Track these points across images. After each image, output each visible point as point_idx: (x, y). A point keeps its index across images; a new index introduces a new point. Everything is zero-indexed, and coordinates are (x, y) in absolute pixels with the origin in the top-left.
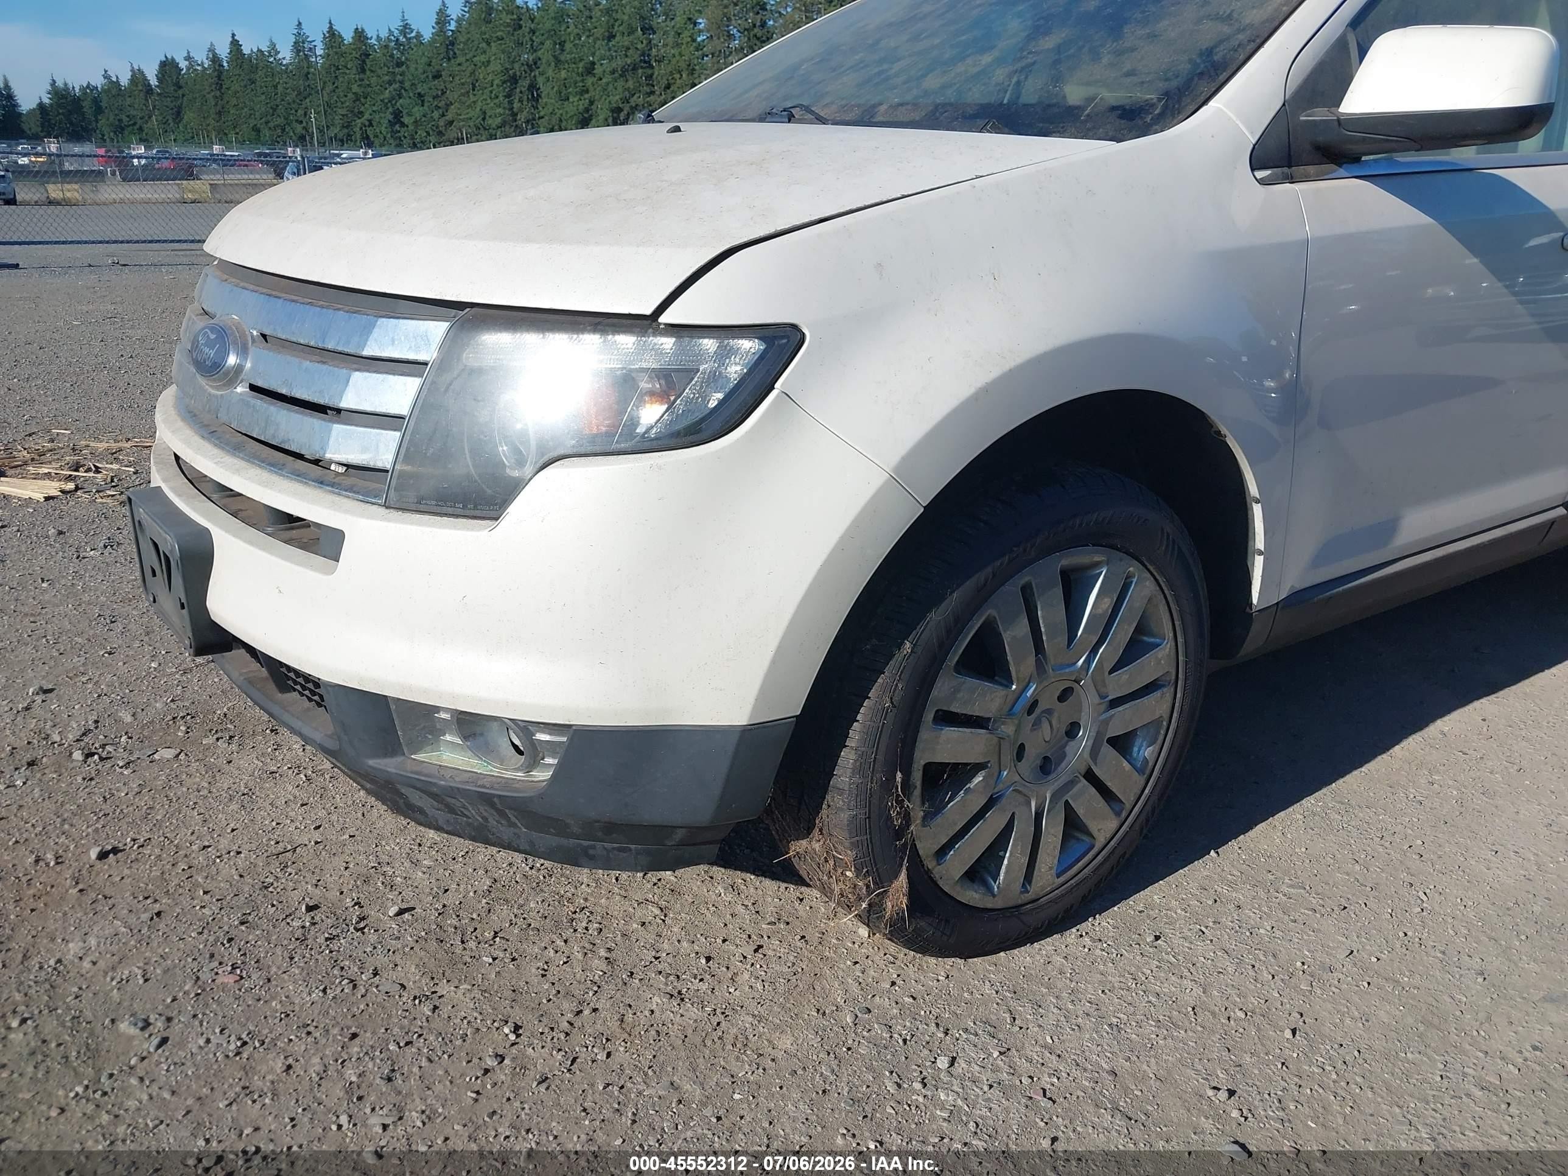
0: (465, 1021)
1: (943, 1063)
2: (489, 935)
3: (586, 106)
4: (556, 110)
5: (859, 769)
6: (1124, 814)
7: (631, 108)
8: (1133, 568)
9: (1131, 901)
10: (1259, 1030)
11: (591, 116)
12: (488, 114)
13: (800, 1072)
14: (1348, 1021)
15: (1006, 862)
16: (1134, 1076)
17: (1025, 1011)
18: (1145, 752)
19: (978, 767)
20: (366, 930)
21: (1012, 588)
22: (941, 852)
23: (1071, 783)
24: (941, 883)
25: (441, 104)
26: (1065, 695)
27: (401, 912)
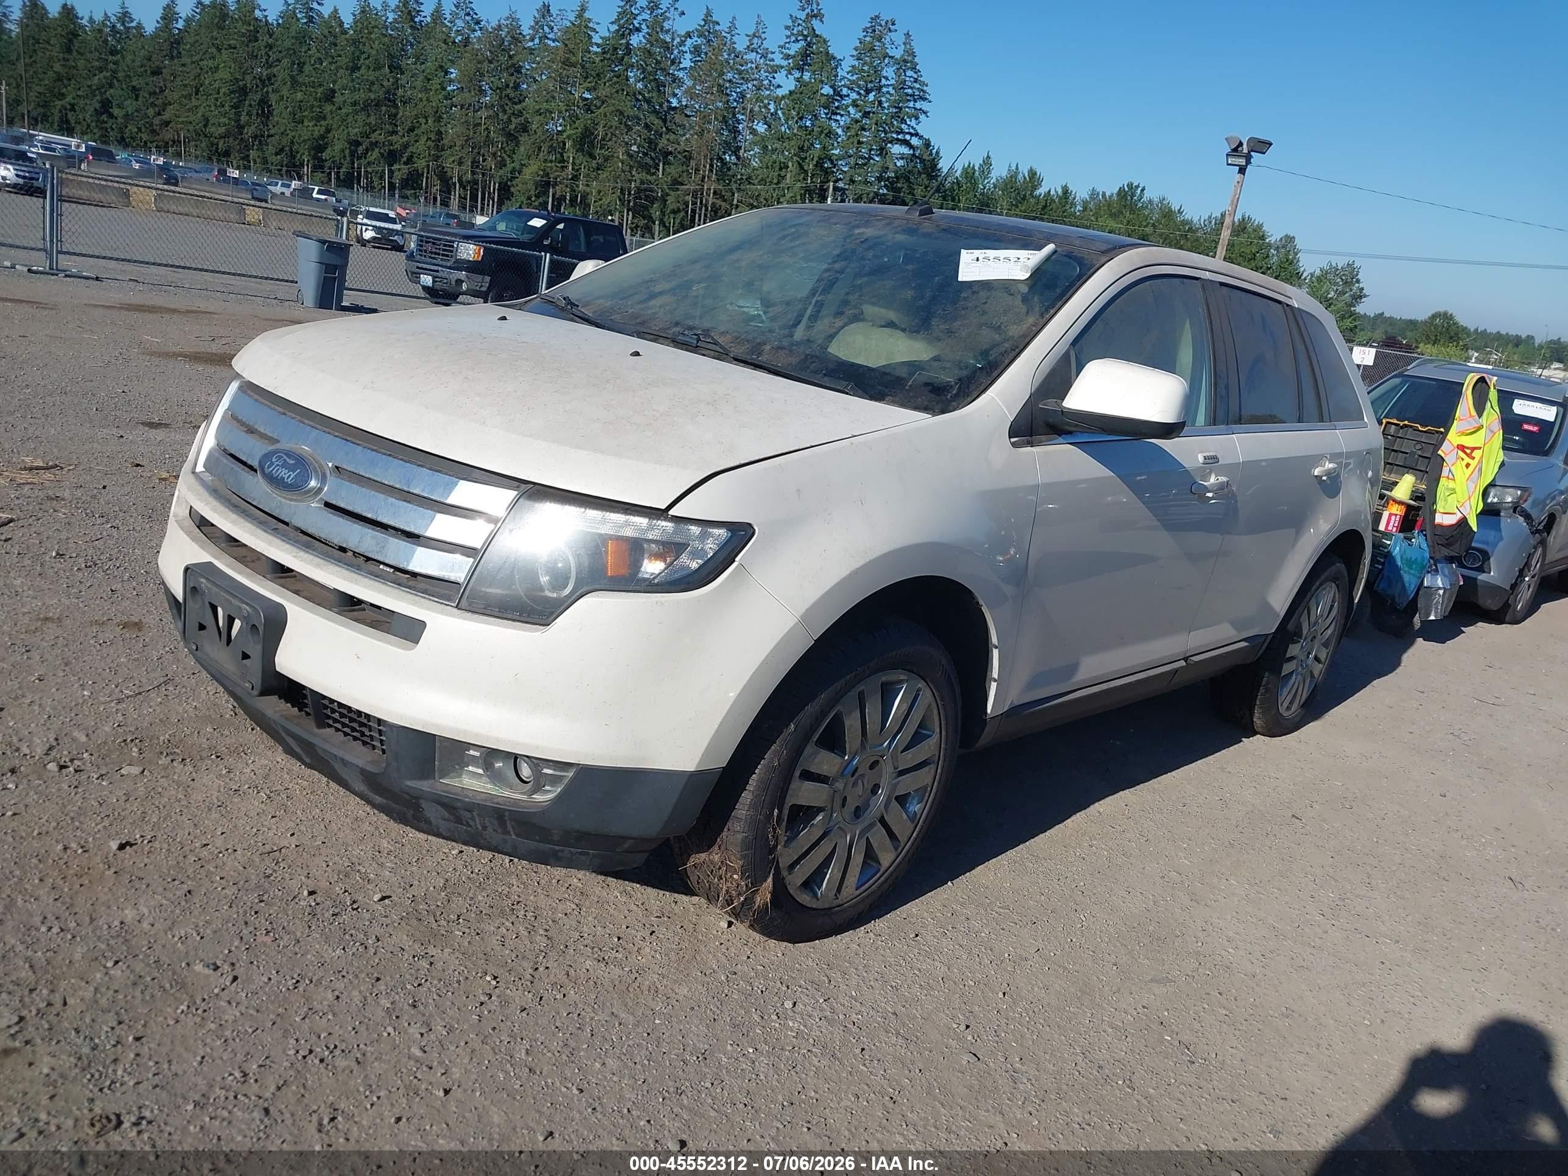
0: (456, 973)
1: (788, 1004)
2: (453, 917)
3: (321, 132)
4: (288, 132)
5: (753, 806)
6: (900, 849)
7: (371, 143)
8: (921, 684)
9: (898, 911)
10: (983, 992)
11: (327, 144)
12: (211, 122)
13: (696, 1008)
14: (1036, 989)
15: (828, 876)
16: (908, 1016)
17: (836, 976)
18: (915, 807)
19: (820, 810)
20: (359, 910)
21: (854, 693)
22: (792, 867)
23: (872, 825)
24: (789, 887)
25: (159, 102)
26: (873, 765)
27: (383, 899)
